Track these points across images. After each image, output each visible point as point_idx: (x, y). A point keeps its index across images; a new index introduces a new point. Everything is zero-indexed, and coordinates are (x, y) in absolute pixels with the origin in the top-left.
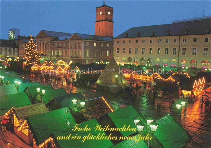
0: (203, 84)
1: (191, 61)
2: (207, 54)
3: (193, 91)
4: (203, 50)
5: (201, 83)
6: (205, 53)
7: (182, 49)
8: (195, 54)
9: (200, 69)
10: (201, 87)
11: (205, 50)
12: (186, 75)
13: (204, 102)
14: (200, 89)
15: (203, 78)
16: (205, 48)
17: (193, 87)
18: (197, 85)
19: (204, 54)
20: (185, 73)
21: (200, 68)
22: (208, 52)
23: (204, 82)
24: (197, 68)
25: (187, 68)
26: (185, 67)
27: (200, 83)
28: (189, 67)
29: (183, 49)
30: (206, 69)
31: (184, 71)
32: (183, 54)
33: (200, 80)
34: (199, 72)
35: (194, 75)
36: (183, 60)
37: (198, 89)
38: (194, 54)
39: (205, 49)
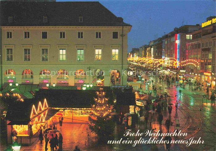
0: (45, 110)
1: (23, 72)
2: (47, 60)
3: (31, 123)
4: (41, 52)
5: (43, 109)
6: (45, 57)
7: (6, 50)
8: (29, 60)
9: (38, 85)
10: (42, 115)
11: (43, 53)
12: (17, 97)
13: (50, 141)
14: (42, 119)
15: (45, 100)
16: (44, 48)
17: (31, 117)
18: (37, 113)
19: (43, 59)
20: (14, 95)
21: (38, 83)
22: (48, 55)
23: (47, 106)
24: (34, 83)
25: (17, 85)
26: (14, 84)
27: (40, 110)
28: (21, 83)
29: (8, 50)
30: (48, 85)
31: (13, 90)
32: (8, 59)
33: (40, 103)
34: (37, 90)
35: (30, 96)
36: (9, 70)
37: (39, 119)
38: (27, 59)
39: (45, 51)
